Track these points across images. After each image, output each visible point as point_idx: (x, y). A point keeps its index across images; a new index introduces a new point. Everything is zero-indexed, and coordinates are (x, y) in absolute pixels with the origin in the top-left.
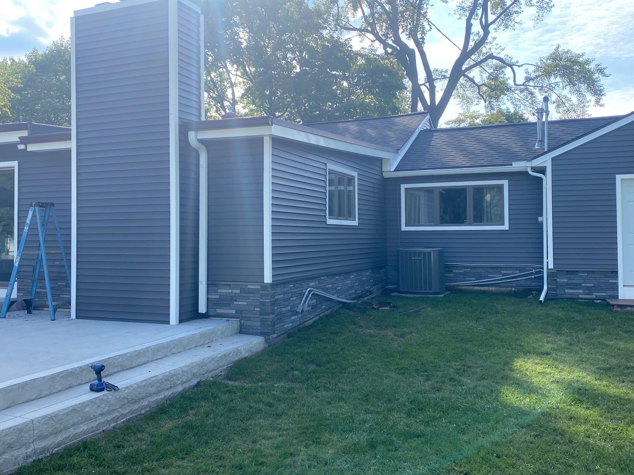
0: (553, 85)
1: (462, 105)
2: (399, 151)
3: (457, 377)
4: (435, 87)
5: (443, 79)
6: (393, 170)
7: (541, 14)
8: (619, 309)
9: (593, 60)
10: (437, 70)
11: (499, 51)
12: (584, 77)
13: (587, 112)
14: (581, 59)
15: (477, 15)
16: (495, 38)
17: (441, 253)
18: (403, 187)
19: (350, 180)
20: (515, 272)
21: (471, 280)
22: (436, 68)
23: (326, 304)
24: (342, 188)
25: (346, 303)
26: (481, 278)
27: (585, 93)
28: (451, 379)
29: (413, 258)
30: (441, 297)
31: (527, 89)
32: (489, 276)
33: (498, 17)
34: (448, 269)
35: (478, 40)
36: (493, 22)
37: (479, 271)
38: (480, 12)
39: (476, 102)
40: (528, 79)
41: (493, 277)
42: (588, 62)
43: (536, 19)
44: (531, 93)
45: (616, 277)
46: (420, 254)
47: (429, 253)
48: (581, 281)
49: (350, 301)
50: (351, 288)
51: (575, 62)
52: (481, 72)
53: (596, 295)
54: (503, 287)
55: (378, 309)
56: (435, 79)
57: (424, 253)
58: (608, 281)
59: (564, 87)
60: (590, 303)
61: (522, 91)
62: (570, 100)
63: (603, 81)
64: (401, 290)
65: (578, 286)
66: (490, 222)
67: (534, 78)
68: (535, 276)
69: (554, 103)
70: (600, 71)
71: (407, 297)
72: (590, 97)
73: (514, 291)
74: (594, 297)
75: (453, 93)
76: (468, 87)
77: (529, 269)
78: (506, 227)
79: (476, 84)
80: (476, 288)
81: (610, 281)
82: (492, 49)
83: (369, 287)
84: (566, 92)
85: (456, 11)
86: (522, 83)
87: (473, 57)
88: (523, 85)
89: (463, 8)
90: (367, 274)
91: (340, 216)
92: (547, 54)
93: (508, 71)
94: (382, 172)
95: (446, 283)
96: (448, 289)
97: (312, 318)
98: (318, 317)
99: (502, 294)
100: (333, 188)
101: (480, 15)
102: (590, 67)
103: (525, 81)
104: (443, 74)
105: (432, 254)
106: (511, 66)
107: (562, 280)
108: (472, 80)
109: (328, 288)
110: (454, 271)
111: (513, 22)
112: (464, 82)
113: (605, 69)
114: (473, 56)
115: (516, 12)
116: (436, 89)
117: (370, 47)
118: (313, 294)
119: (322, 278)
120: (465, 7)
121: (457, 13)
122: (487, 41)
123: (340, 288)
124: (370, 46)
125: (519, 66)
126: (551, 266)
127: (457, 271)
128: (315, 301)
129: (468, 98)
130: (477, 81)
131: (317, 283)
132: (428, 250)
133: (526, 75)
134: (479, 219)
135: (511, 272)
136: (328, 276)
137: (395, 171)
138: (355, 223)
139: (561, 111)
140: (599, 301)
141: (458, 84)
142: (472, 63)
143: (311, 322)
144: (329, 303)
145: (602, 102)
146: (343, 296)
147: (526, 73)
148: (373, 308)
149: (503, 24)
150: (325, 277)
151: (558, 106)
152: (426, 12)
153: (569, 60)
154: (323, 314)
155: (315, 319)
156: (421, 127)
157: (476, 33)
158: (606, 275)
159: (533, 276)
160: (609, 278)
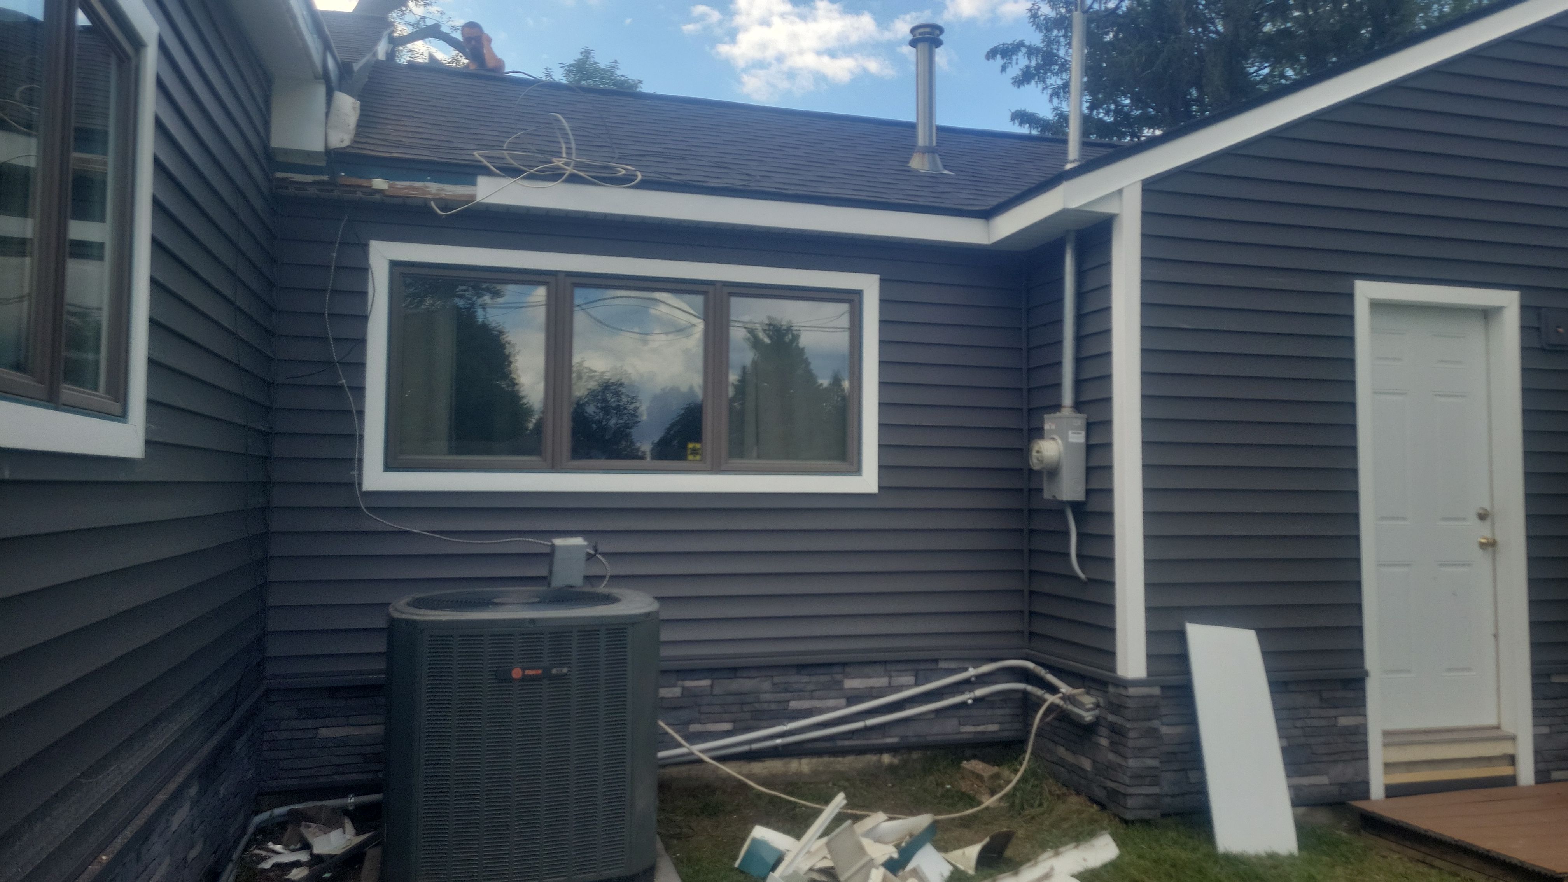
18: (383, 256)
20: (903, 679)
26: (762, 719)
29: (517, 673)
37: (748, 685)
41: (808, 713)
45: (1359, 704)
46: (560, 642)
47: (617, 635)
54: (849, 751)
58: (1332, 722)
68: (977, 694)
77: (954, 664)
78: (865, 481)
81: (1342, 722)
105: (630, 637)
107: (1177, 729)
126: (1138, 668)
135: (880, 682)
158: (1325, 695)
159: (967, 697)
160: (1335, 707)
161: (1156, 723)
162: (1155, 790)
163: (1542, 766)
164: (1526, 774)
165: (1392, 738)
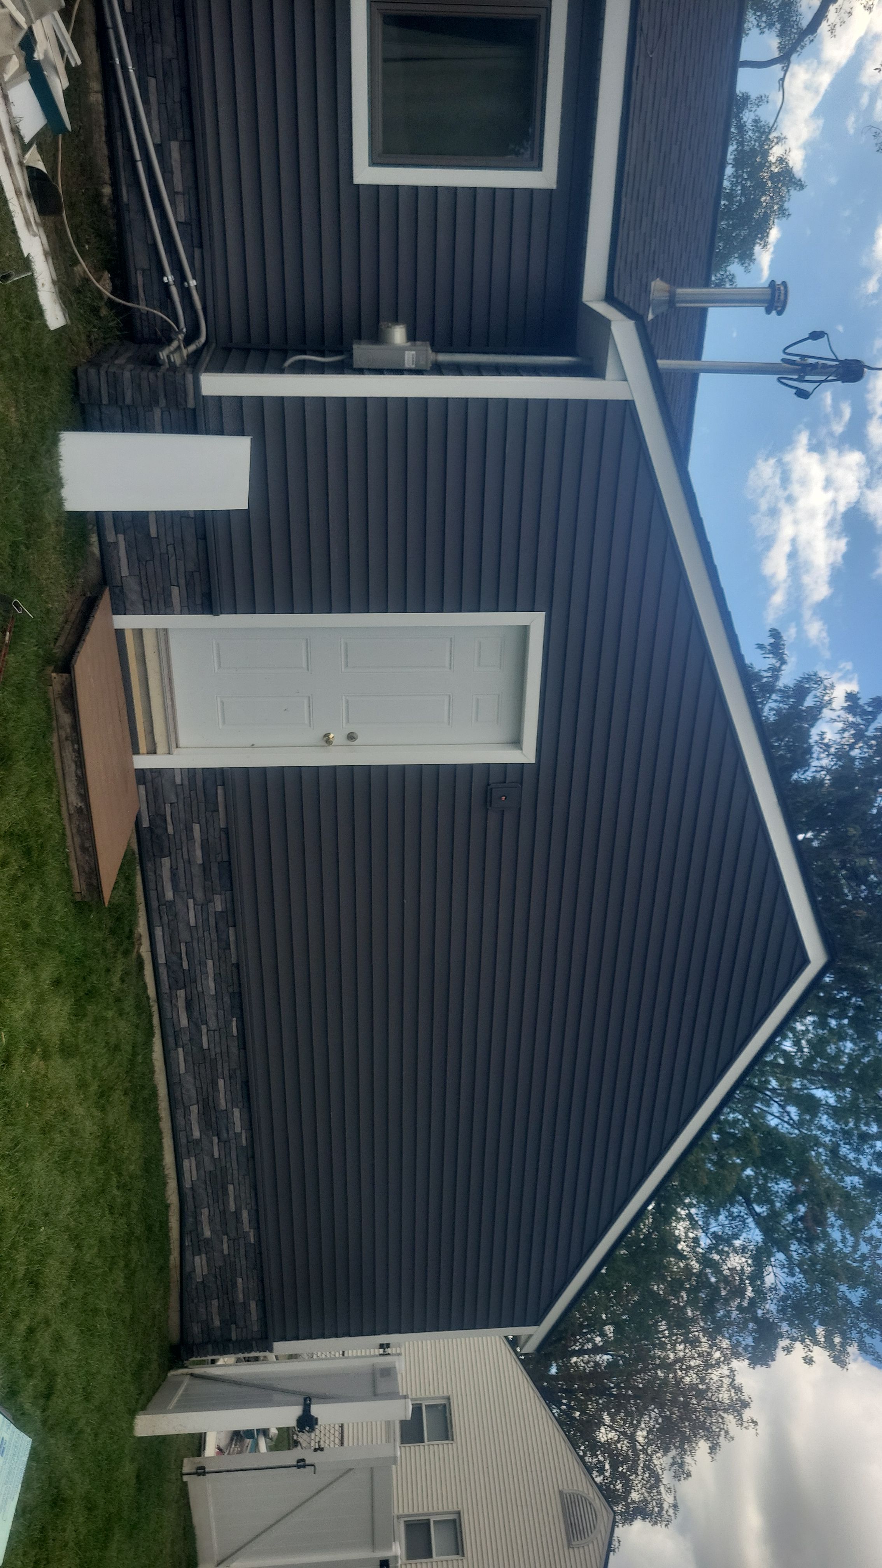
41: (146, 102)
53: (116, 543)
58: (174, 582)
68: (174, 290)
78: (364, 172)
81: (175, 589)
126: (209, 389)
135: (179, 187)
158: (196, 575)
159: (169, 278)
160: (187, 584)
161: (163, 402)
162: (105, 401)
163: (149, 776)
164: (143, 762)
165: (163, 635)
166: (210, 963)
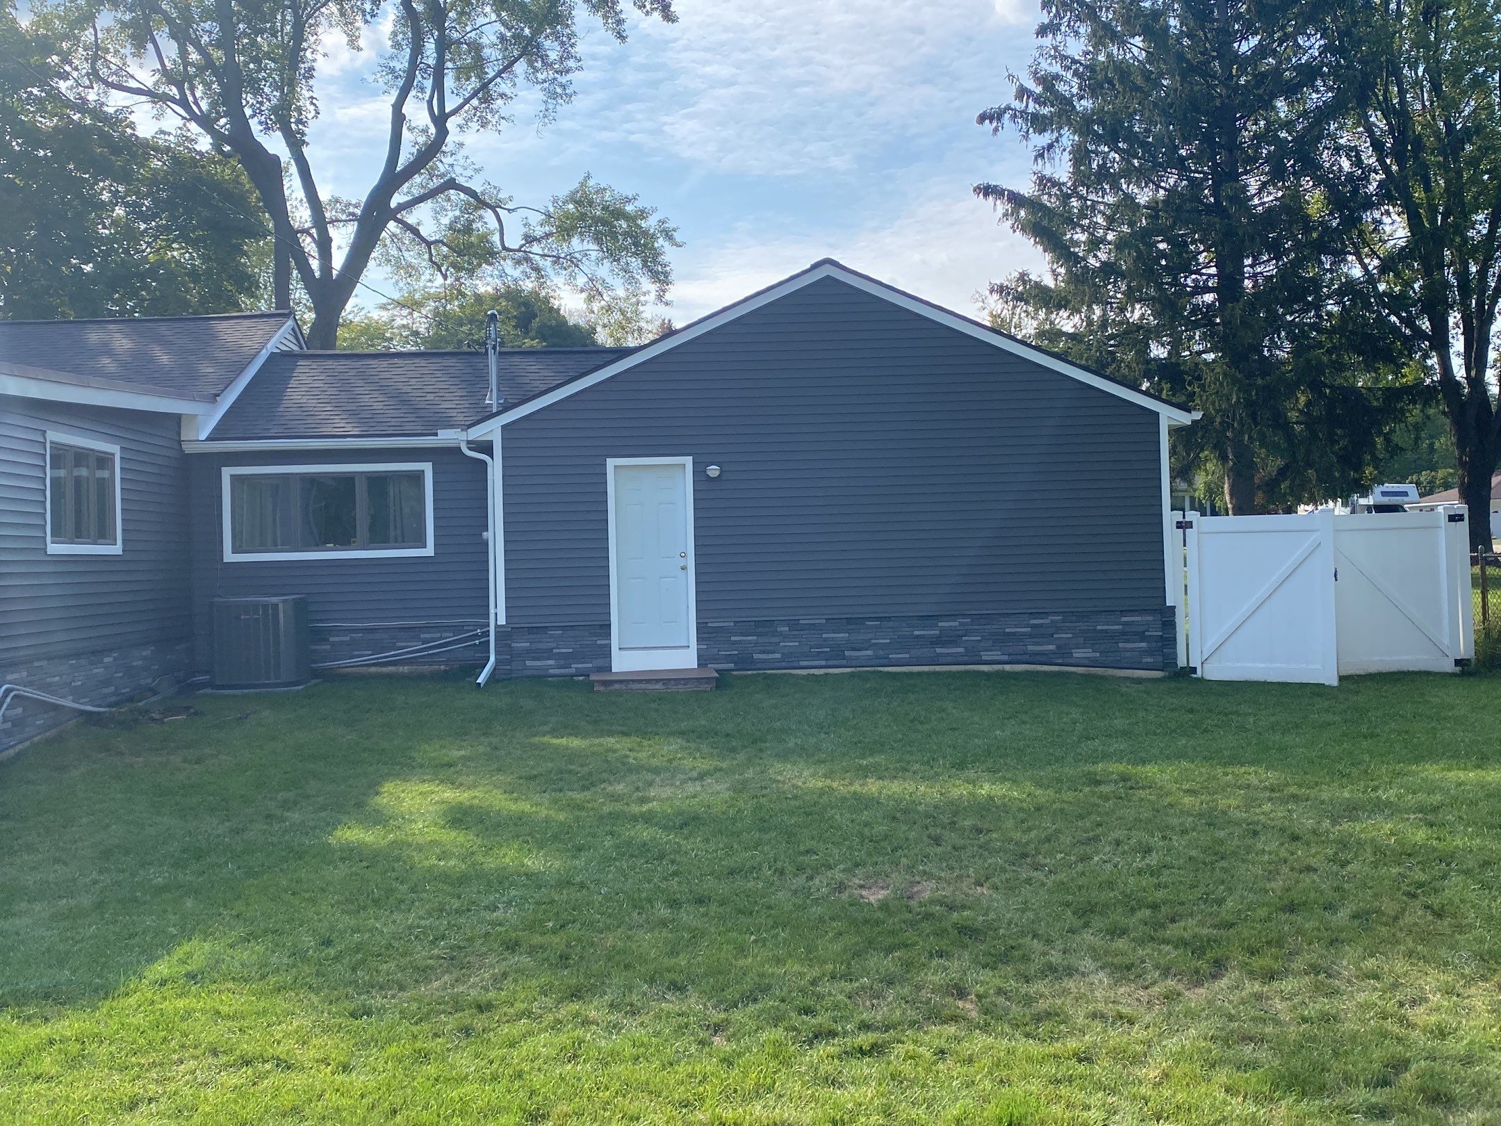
0: (577, 255)
1: (397, 282)
2: (218, 398)
3: (279, 813)
4: (330, 240)
5: (350, 220)
6: (203, 436)
7: (551, 107)
8: (602, 688)
9: (654, 210)
10: (337, 201)
11: (469, 173)
12: (636, 244)
13: (644, 315)
14: (629, 208)
15: (422, 90)
16: (461, 145)
17: (301, 608)
18: (227, 472)
19: (104, 461)
20: (445, 635)
21: (363, 656)
22: (337, 195)
23: (46, 716)
24: (84, 472)
25: (91, 713)
26: (383, 650)
27: (638, 277)
28: (268, 816)
29: (242, 617)
30: (298, 691)
31: (528, 260)
32: (399, 644)
33: (467, 101)
34: (319, 635)
35: (426, 144)
36: (455, 112)
37: (377, 636)
38: (428, 84)
39: (428, 277)
40: (530, 239)
42: (643, 214)
43: (541, 114)
44: (537, 269)
45: (608, 635)
46: (256, 606)
47: (277, 605)
48: (554, 645)
49: (102, 709)
50: (106, 682)
51: (620, 214)
52: (437, 213)
53: (575, 668)
54: (425, 663)
55: (161, 720)
56: (332, 222)
57: (265, 606)
59: (599, 261)
60: (567, 682)
61: (518, 262)
62: (608, 288)
63: (669, 254)
64: (218, 683)
65: (549, 654)
66: (402, 542)
67: (542, 238)
69: (582, 291)
70: (667, 235)
71: (228, 696)
72: (648, 285)
73: (445, 671)
74: (573, 671)
75: (373, 255)
76: (407, 242)
77: (471, 628)
78: (429, 551)
79: (423, 240)
80: (373, 670)
81: (599, 642)
82: (455, 167)
83: (149, 680)
84: (605, 270)
85: (379, 75)
86: (517, 247)
87: (417, 179)
88: (519, 250)
89: (392, 71)
90: (144, 653)
91: (78, 535)
92: (564, 191)
93: (488, 215)
94: (180, 442)
95: (316, 663)
96: (316, 674)
97: (15, 745)
98: (27, 744)
99: (421, 677)
100: (62, 473)
101: (428, 92)
102: (648, 223)
103: (523, 242)
104: (351, 209)
105: (281, 606)
106: (493, 209)
107: (521, 645)
108: (415, 231)
109: (50, 685)
110: (331, 639)
111: (496, 116)
112: (398, 231)
113: (674, 230)
114: (416, 176)
115: (502, 95)
116: (334, 245)
117: (179, 132)
118: (15, 696)
119: (36, 664)
120: (397, 69)
121: (380, 80)
122: (444, 148)
123: (80, 683)
124: (180, 128)
125: (509, 210)
126: (502, 621)
127: (336, 639)
128: (20, 710)
129: (410, 265)
130: (423, 233)
131: (25, 674)
132: (274, 600)
133: (525, 230)
134: (379, 537)
135: (439, 635)
136: (48, 660)
137: (209, 439)
138: (117, 549)
139: (595, 309)
140: (581, 678)
141: (384, 234)
142: (416, 192)
143: (11, 752)
144: (52, 714)
145: (668, 297)
146: (87, 700)
147: (525, 225)
148: (153, 720)
149: (476, 119)
150: (44, 663)
151: (590, 299)
152: (312, 69)
153: (605, 208)
154: (39, 737)
155: (20, 747)
156: (271, 347)
157: (421, 128)
158: (590, 631)
160: (596, 636)
161: (509, 642)
162: (508, 667)
166: (824, 636)
